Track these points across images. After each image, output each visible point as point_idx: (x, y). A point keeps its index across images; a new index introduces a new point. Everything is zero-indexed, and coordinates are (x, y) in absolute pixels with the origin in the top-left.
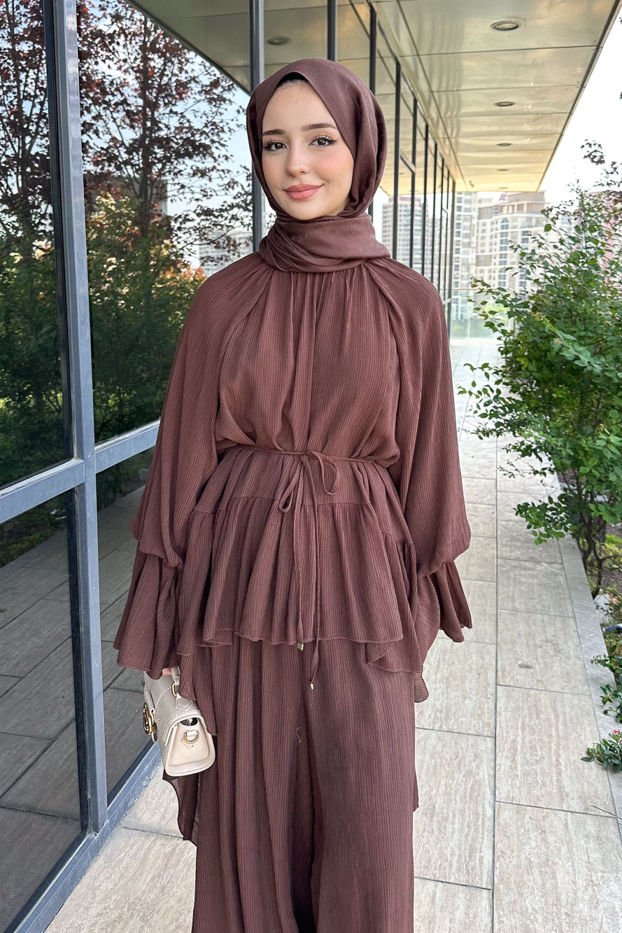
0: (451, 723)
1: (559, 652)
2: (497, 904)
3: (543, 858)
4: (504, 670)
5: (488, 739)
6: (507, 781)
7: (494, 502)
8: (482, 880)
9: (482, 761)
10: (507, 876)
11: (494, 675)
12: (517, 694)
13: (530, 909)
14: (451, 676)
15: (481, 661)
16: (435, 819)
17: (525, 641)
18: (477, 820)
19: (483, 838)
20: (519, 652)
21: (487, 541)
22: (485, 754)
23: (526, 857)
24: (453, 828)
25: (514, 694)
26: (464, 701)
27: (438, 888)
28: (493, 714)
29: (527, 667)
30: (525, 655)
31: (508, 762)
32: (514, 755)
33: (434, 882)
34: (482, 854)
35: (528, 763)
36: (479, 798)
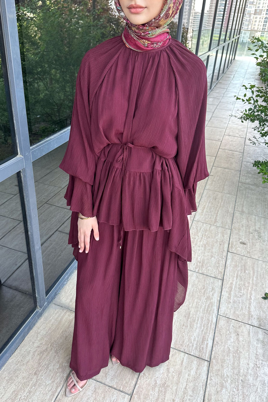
0: (204, 269)
1: (260, 237)
2: (211, 369)
3: (236, 348)
4: (232, 244)
5: (220, 280)
6: (225, 305)
7: (242, 151)
8: (206, 356)
9: (215, 292)
10: (218, 355)
11: (228, 246)
12: (237, 258)
13: (225, 374)
14: (207, 244)
15: (222, 238)
16: (189, 320)
17: (245, 229)
18: (208, 323)
19: (209, 334)
20: (241, 235)
21: (235, 172)
22: (217, 289)
23: (228, 346)
24: (197, 326)
25: (235, 258)
26: (211, 259)
27: (185, 357)
28: (224, 267)
29: (244, 244)
30: (244, 237)
31: (227, 294)
32: (231, 291)
33: (184, 353)
34: (208, 342)
35: (236, 296)
36: (211, 312)
